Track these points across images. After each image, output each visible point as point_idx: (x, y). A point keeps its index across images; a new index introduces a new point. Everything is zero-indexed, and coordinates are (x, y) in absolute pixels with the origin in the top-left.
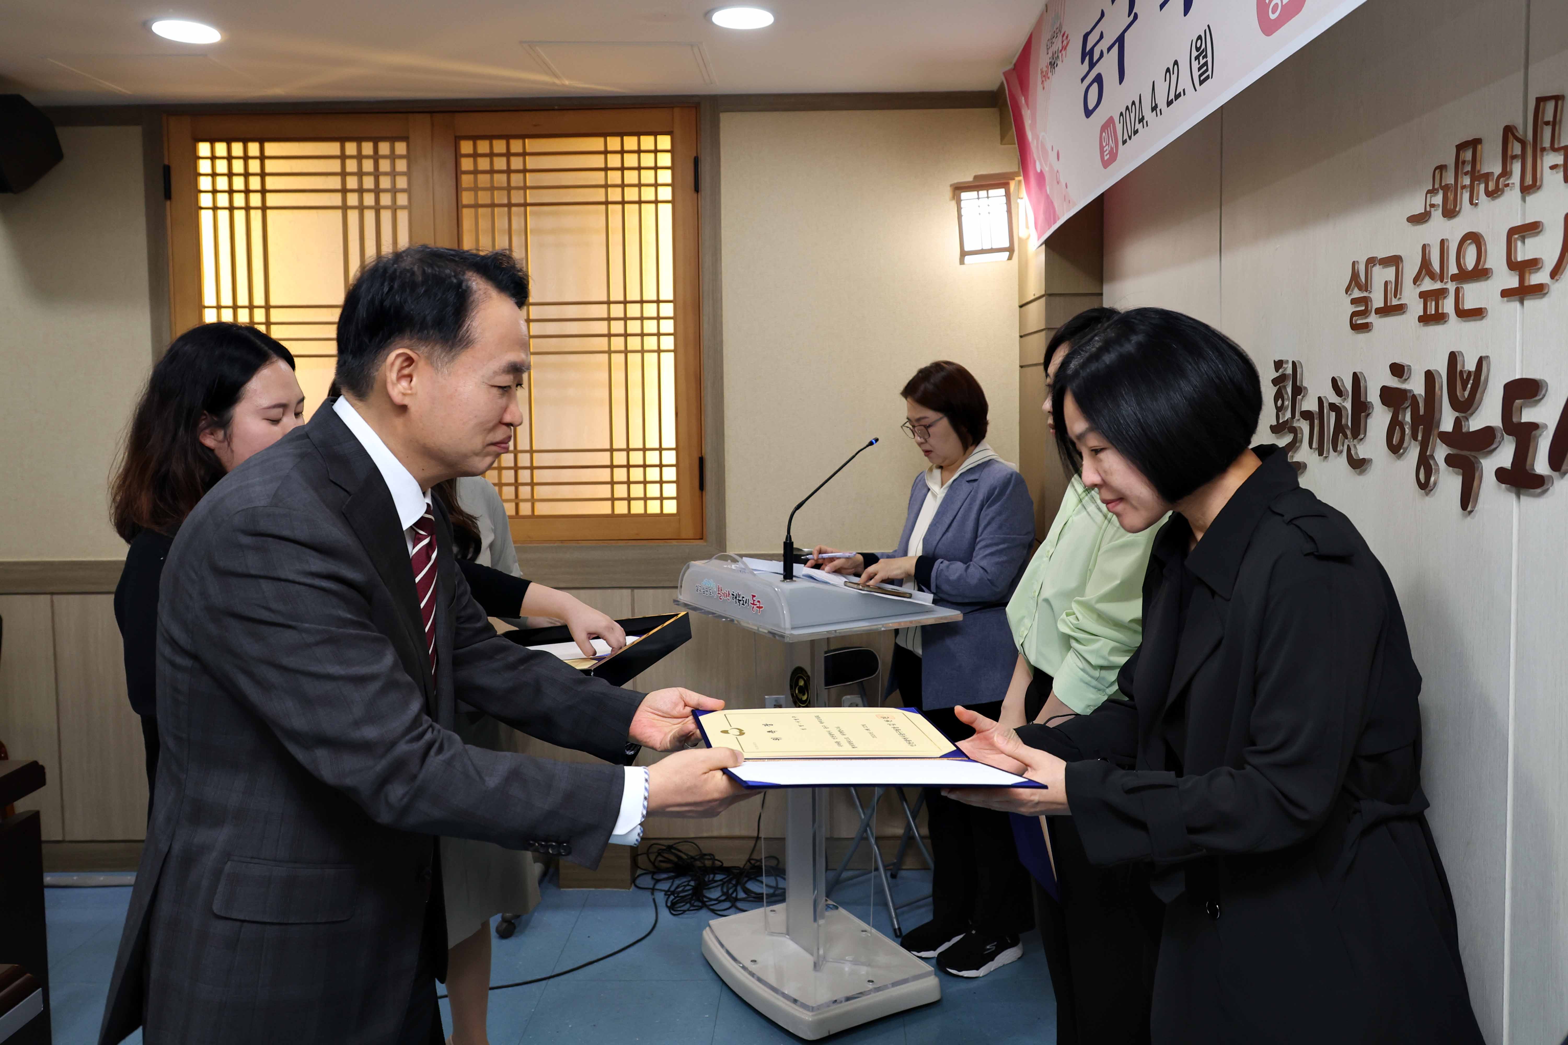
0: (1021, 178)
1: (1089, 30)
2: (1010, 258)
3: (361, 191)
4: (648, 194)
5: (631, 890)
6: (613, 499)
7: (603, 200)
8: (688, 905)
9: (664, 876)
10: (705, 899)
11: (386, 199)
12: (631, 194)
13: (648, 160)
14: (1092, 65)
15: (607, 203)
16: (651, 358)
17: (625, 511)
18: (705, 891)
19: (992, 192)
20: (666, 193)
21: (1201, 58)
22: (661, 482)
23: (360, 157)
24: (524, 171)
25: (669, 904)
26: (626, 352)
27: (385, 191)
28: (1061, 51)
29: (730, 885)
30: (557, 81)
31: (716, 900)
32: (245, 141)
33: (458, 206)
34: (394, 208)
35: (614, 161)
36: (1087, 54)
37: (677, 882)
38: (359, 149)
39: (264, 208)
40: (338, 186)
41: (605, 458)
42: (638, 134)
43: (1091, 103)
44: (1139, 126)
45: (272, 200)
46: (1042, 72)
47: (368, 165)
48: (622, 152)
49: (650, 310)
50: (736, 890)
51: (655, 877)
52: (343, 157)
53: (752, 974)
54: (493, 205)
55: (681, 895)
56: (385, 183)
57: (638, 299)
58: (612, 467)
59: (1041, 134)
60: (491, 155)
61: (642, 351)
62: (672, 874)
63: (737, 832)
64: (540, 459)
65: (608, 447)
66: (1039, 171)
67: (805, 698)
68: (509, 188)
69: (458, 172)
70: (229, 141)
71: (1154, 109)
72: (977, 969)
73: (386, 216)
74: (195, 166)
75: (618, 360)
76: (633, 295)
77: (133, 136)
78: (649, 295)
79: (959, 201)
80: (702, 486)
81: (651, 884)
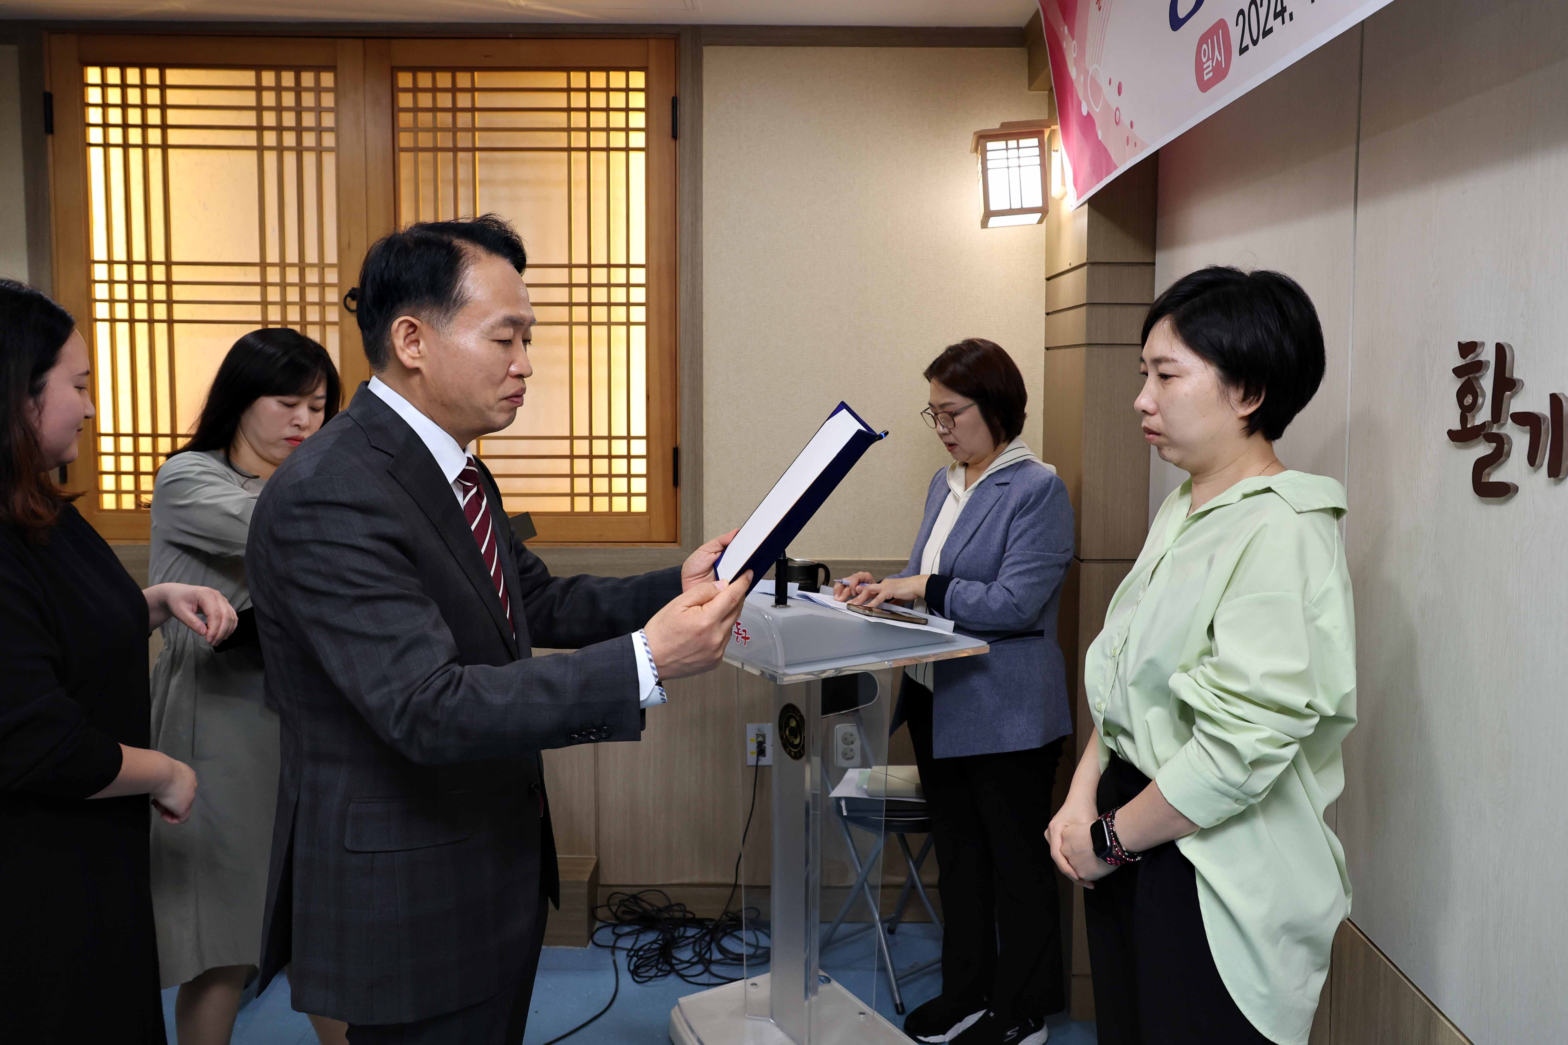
0: (1057, 127)
2: (1040, 222)
3: (280, 129)
4: (618, 140)
5: (588, 948)
6: (572, 495)
7: (565, 145)
8: (655, 969)
9: (627, 929)
10: (674, 962)
11: (309, 139)
12: (598, 140)
13: (618, 100)
15: (569, 149)
16: (619, 332)
17: (587, 509)
18: (674, 951)
19: (1023, 142)
20: (638, 139)
22: (629, 476)
23: (279, 89)
24: (473, 110)
25: (632, 968)
26: (590, 324)
27: (309, 129)
29: (703, 944)
31: (688, 962)
32: (142, 66)
33: (395, 150)
34: (319, 150)
35: (579, 100)
37: (642, 938)
38: (278, 79)
39: (165, 147)
41: (563, 447)
42: (607, 69)
43: (1184, 11)
45: (174, 137)
47: (289, 99)
48: (588, 90)
49: (618, 276)
50: (710, 949)
51: (616, 931)
52: (259, 89)
54: (435, 149)
55: (646, 955)
56: (309, 120)
57: (605, 262)
58: (572, 457)
60: (434, 90)
61: (609, 324)
62: (637, 927)
63: (712, 879)
64: (488, 448)
66: (1084, 114)
68: (454, 130)
69: (394, 110)
70: (123, 66)
73: (309, 159)
74: (83, 95)
75: (580, 332)
76: (599, 257)
77: (9, 57)
78: (618, 257)
79: (983, 153)
80: (676, 481)
81: (611, 940)
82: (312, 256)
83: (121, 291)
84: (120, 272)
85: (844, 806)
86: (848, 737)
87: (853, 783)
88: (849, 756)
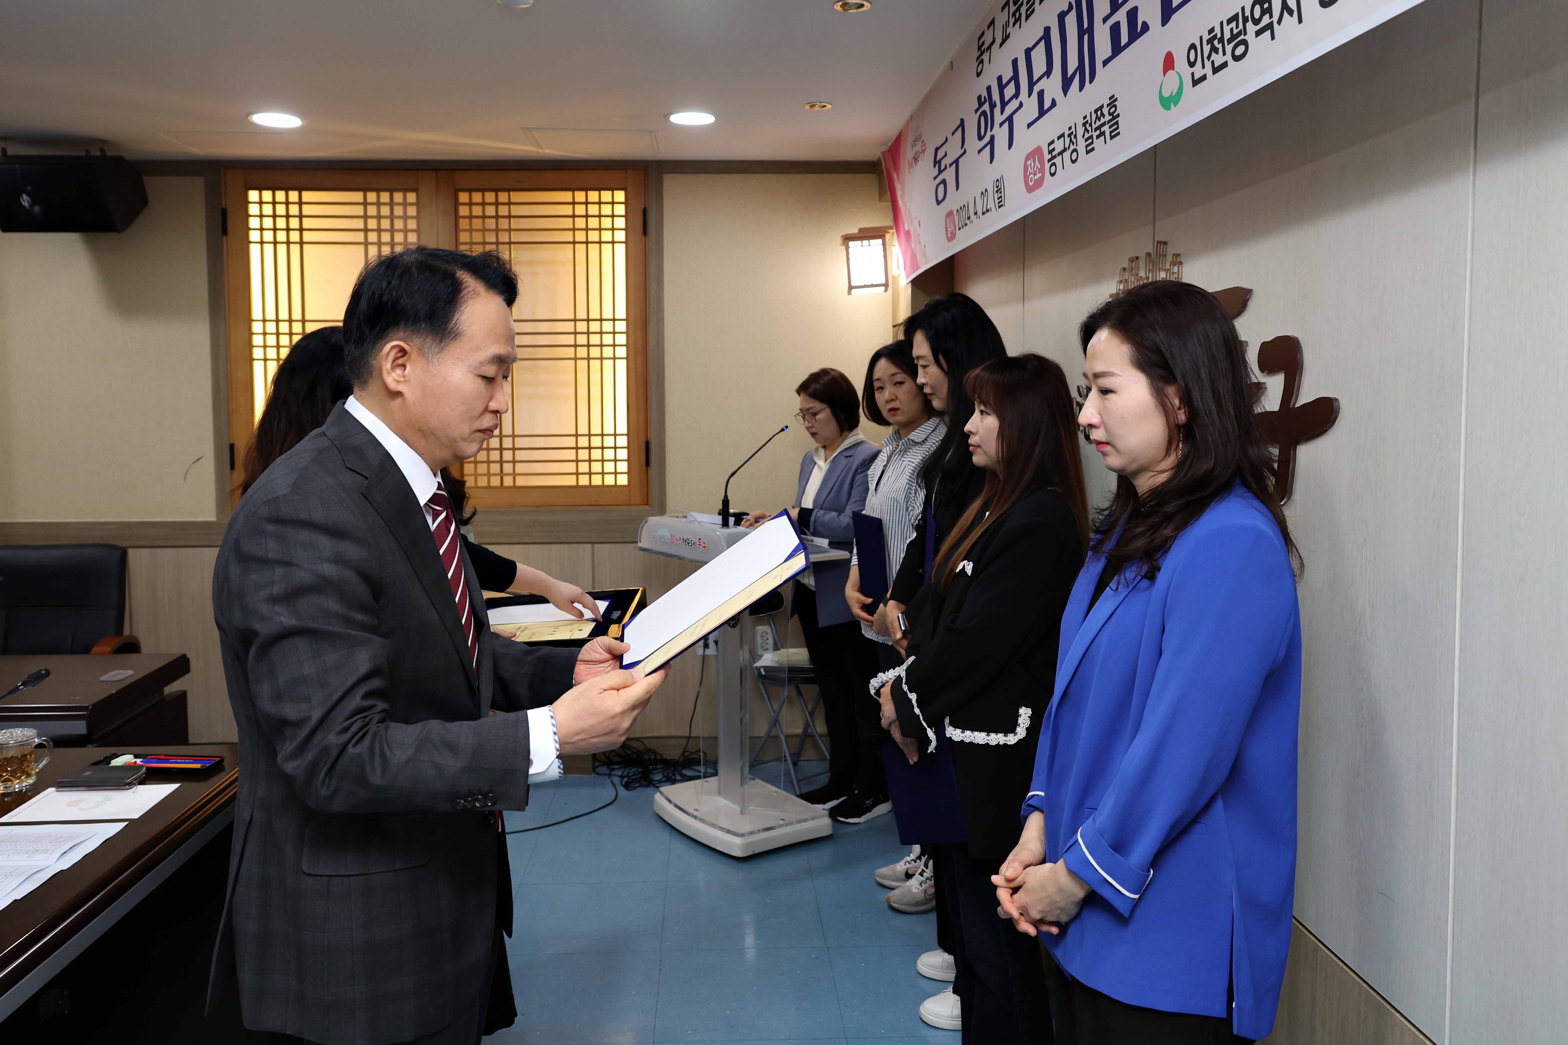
0: (894, 231)
1: (938, 146)
2: (886, 291)
3: (379, 230)
4: (607, 236)
6: (577, 474)
7: (571, 240)
8: (639, 784)
9: (617, 767)
10: (651, 780)
11: (399, 237)
12: (593, 236)
13: (606, 210)
14: (940, 172)
16: (608, 364)
17: (587, 483)
18: (650, 775)
19: (872, 242)
20: (620, 236)
21: (999, 192)
22: (616, 460)
23: (378, 204)
24: (510, 217)
25: (624, 784)
26: (589, 359)
27: (399, 230)
28: (921, 153)
29: (670, 772)
30: (540, 150)
31: (659, 781)
32: (286, 190)
35: (580, 210)
36: (937, 162)
37: (627, 770)
38: (378, 198)
39: (301, 243)
40: (362, 227)
41: (571, 442)
42: (599, 190)
43: (940, 198)
44: (967, 221)
45: (308, 236)
46: (908, 161)
47: (385, 211)
48: (587, 203)
49: (608, 326)
50: (674, 774)
51: (611, 768)
52: (365, 204)
53: (695, 817)
55: (632, 778)
56: (399, 224)
57: (598, 317)
58: (577, 448)
59: (909, 205)
60: (483, 204)
61: (602, 359)
62: (623, 766)
63: (673, 733)
64: (520, 442)
65: (574, 433)
66: (907, 229)
68: (497, 230)
69: (457, 217)
70: (274, 189)
71: (976, 213)
74: (246, 209)
75: (582, 364)
76: (594, 314)
77: (197, 185)
78: (607, 314)
79: (847, 248)
80: (647, 464)
81: (608, 772)
83: (271, 340)
84: (271, 327)
85: (762, 670)
86: (765, 634)
87: (768, 659)
88: (765, 648)
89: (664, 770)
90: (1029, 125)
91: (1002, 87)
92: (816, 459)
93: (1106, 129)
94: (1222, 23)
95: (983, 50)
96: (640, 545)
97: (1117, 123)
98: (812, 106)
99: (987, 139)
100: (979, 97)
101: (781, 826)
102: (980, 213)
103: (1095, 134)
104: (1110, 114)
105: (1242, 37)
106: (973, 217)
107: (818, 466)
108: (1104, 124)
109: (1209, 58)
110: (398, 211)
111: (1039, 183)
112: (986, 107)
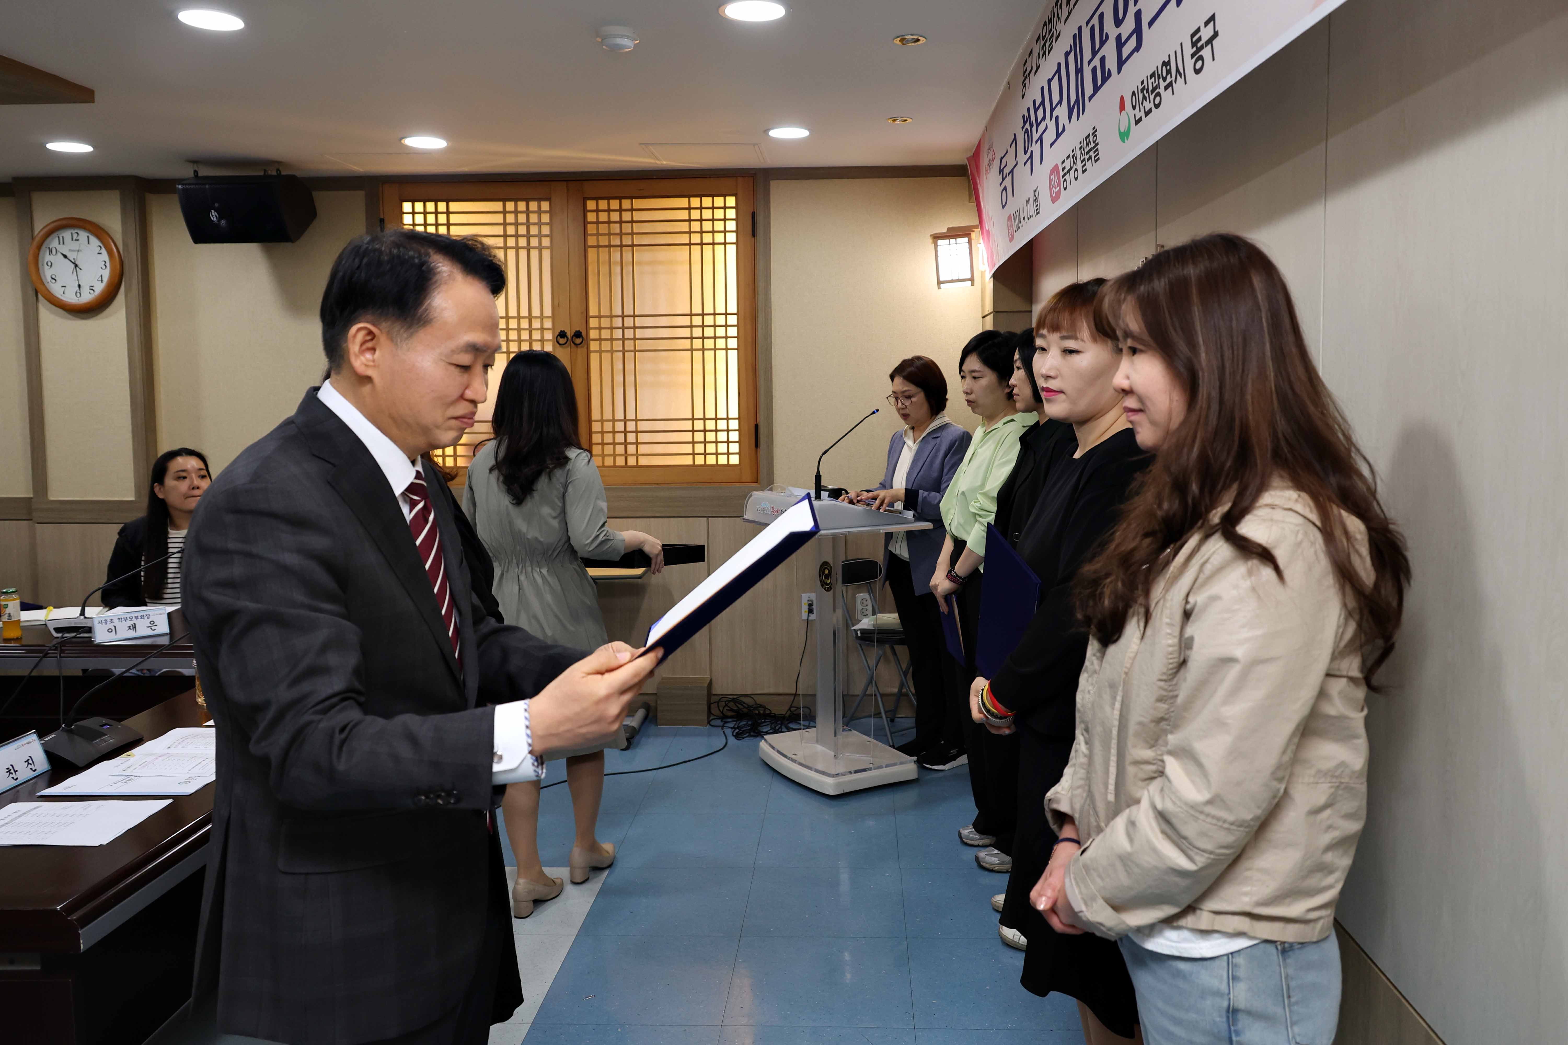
1: (1002, 156)
2: (973, 285)
3: (517, 236)
4: (719, 238)
6: (694, 454)
7: (688, 242)
8: (748, 734)
9: (730, 719)
10: (758, 730)
11: (534, 242)
12: (707, 238)
13: (719, 214)
14: (1003, 179)
16: (721, 354)
17: (703, 463)
18: (758, 727)
19: (959, 240)
20: (732, 237)
21: (1036, 201)
22: (728, 442)
23: (516, 212)
24: (632, 222)
25: (735, 734)
26: (703, 350)
27: (534, 236)
28: (991, 160)
29: (775, 723)
30: (658, 162)
31: (766, 732)
32: (436, 201)
33: (586, 247)
34: (540, 248)
35: (695, 214)
36: (1001, 171)
37: (739, 723)
38: (516, 207)
40: (501, 233)
41: (688, 425)
42: (713, 196)
43: (1004, 201)
44: (1020, 225)
46: (986, 167)
47: (522, 218)
48: (701, 208)
49: (720, 320)
50: (780, 727)
51: (724, 720)
52: (504, 212)
53: (795, 762)
54: (610, 246)
55: (742, 729)
56: (534, 230)
57: (712, 312)
58: (693, 431)
62: (735, 719)
63: (781, 690)
64: (642, 426)
65: (690, 417)
66: (987, 229)
67: (829, 581)
68: (621, 234)
69: (585, 223)
70: (425, 201)
72: (944, 765)
73: (534, 253)
74: (401, 219)
75: (698, 355)
76: (709, 309)
77: (359, 198)
78: (720, 309)
79: (936, 246)
80: (757, 445)
81: (721, 724)
82: (536, 312)
85: (859, 632)
86: (864, 601)
87: (866, 623)
88: (865, 614)
89: (772, 724)
90: (1052, 145)
91: (1036, 110)
92: (906, 439)
93: (1092, 153)
94: (1147, 77)
95: (1026, 75)
96: (745, 517)
97: (1097, 150)
98: (894, 121)
99: (1029, 154)
100: (1024, 116)
101: (870, 769)
102: (1026, 218)
103: (1087, 157)
104: (1094, 142)
105: (1158, 90)
106: (1023, 221)
107: (908, 445)
108: (1090, 150)
109: (1142, 104)
110: (534, 218)
111: (1058, 195)
112: (1028, 126)
